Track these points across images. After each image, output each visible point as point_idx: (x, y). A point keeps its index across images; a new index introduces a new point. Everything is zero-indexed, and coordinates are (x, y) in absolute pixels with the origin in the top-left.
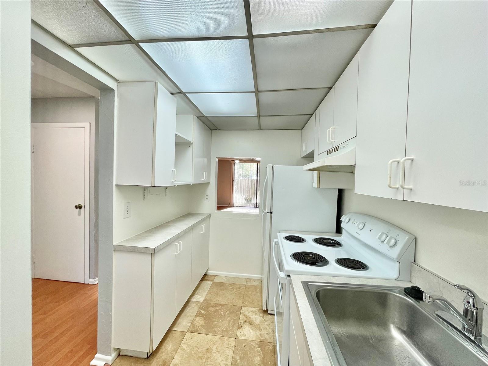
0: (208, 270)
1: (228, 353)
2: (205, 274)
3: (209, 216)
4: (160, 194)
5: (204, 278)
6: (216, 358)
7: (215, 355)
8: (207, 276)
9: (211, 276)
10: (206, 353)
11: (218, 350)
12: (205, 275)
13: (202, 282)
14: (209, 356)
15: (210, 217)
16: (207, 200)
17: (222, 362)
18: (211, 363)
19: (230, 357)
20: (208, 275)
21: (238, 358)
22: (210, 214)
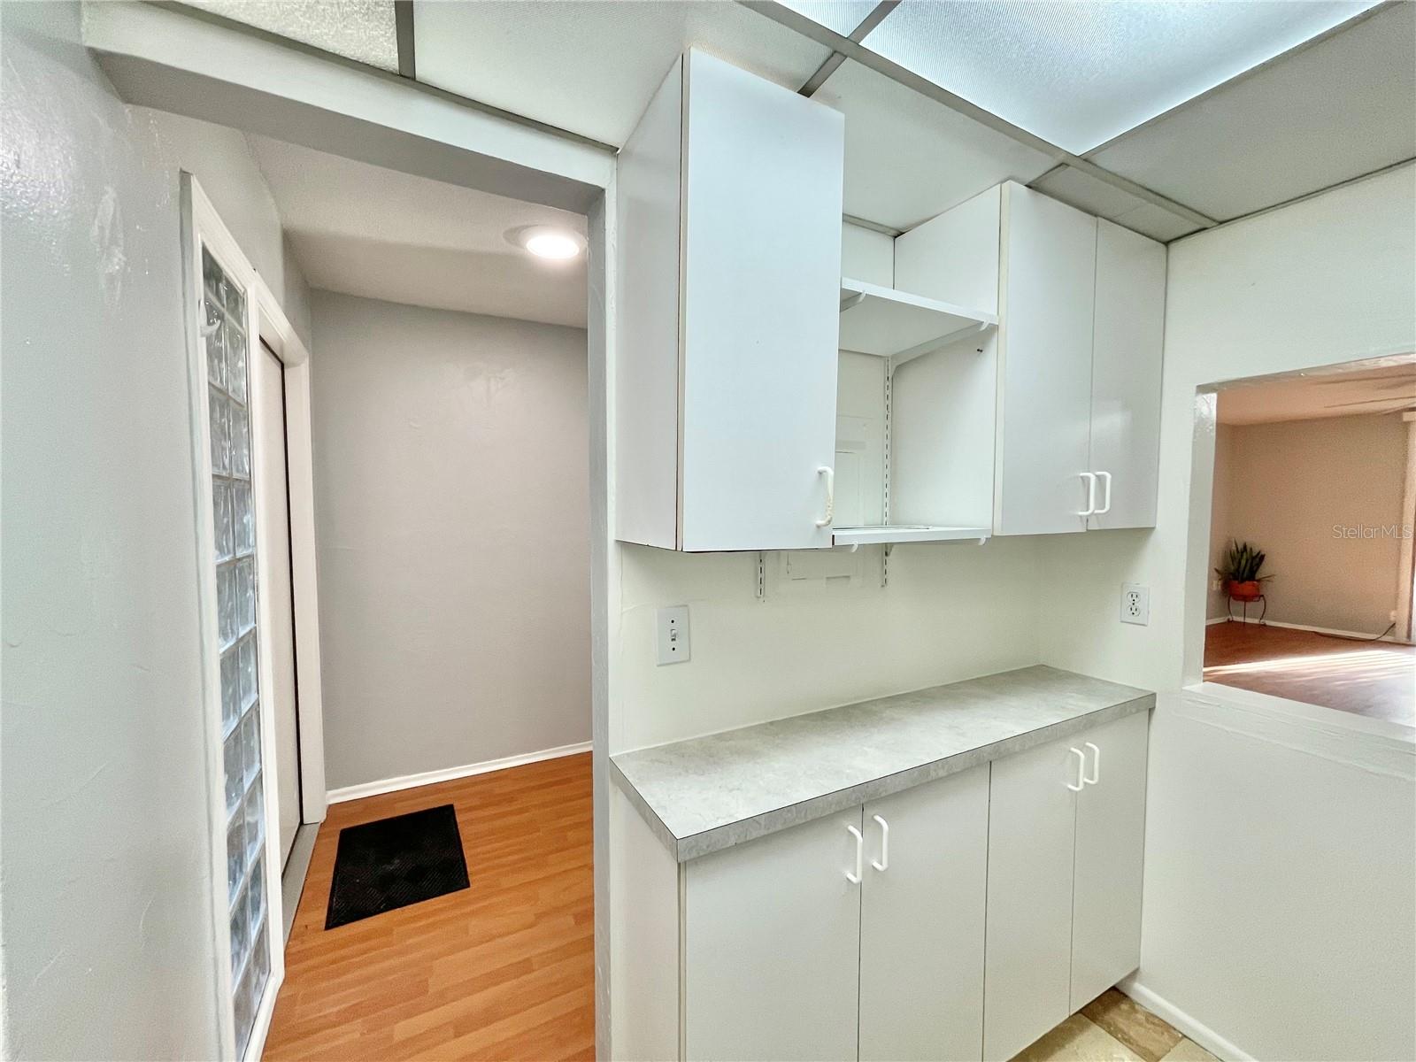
0: (1133, 975)
2: (1114, 988)
3: (1146, 705)
4: (848, 577)
5: (1106, 1009)
8: (1124, 1007)
9: (1152, 1018)
12: (1116, 996)
13: (1083, 1028)
15: (1151, 710)
16: (1133, 619)
20: (1132, 1004)
22: (1154, 694)
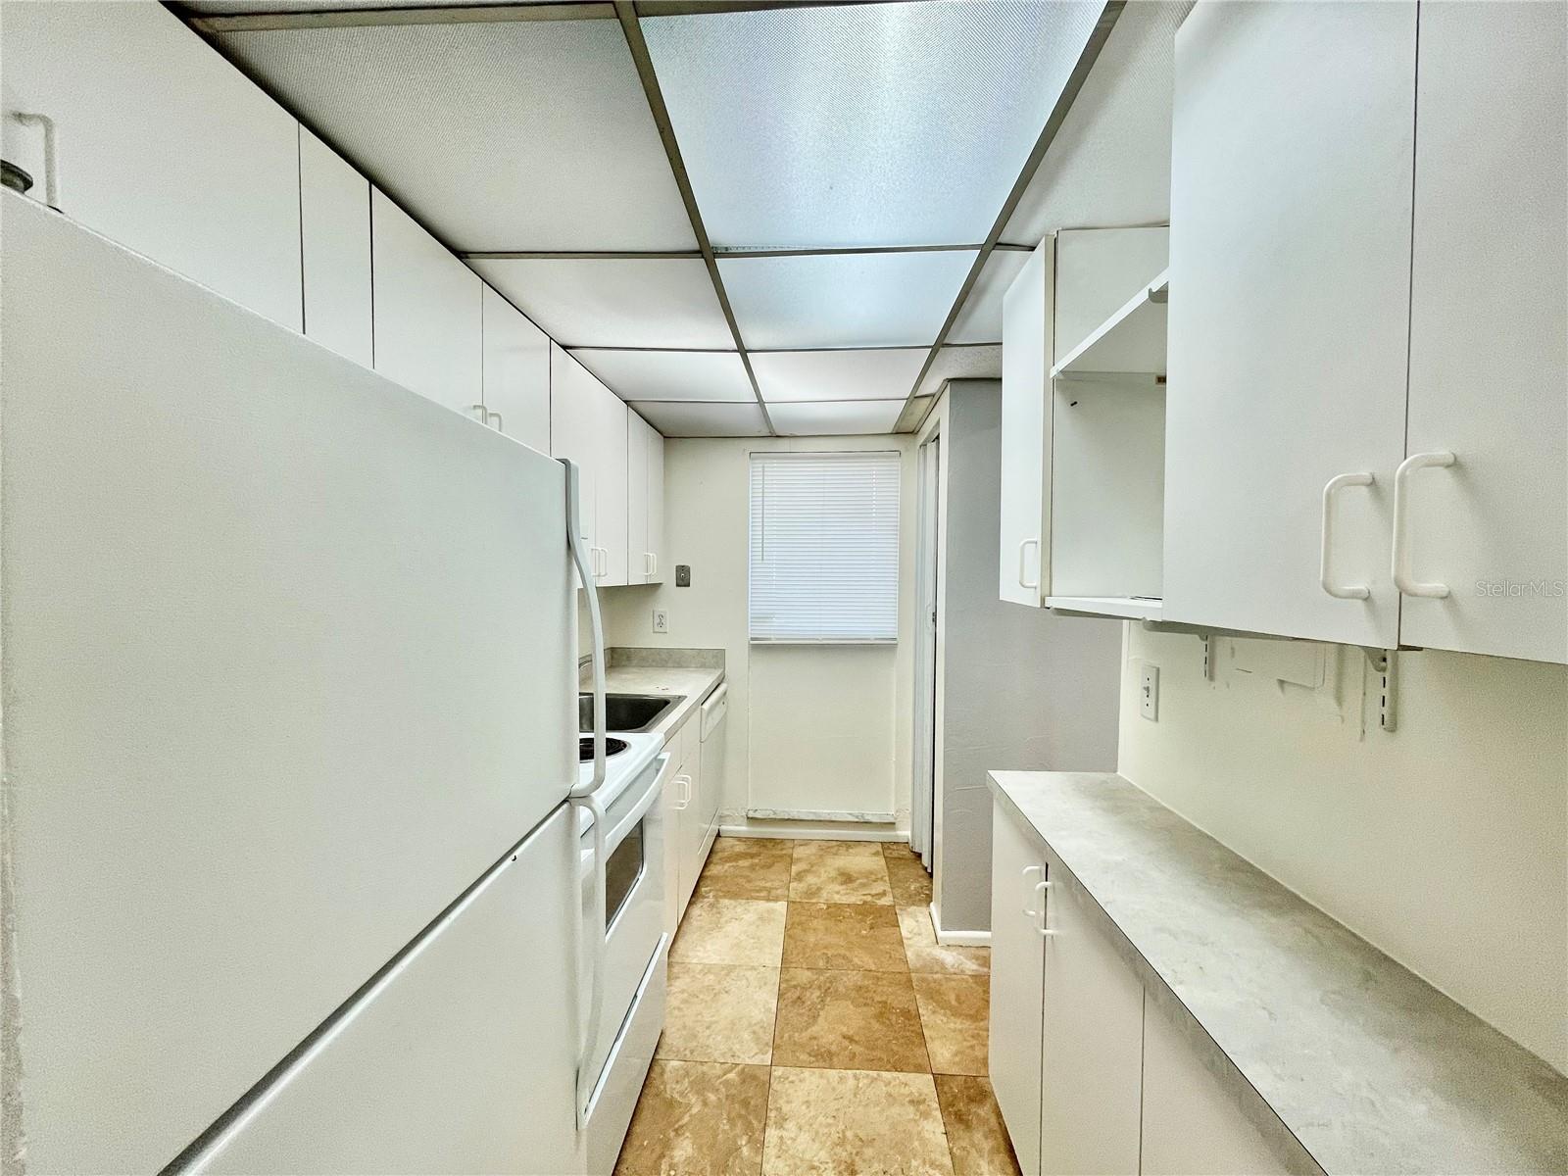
1: (780, 1164)
6: (817, 1145)
7: (823, 1155)
10: (853, 1161)
11: (814, 1172)
14: (838, 1150)
17: (793, 1135)
18: (826, 1131)
19: (771, 1151)
21: (745, 1151)
